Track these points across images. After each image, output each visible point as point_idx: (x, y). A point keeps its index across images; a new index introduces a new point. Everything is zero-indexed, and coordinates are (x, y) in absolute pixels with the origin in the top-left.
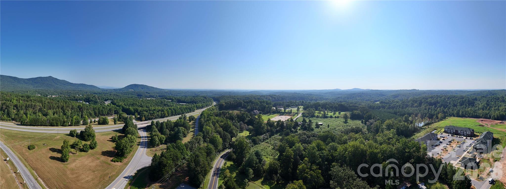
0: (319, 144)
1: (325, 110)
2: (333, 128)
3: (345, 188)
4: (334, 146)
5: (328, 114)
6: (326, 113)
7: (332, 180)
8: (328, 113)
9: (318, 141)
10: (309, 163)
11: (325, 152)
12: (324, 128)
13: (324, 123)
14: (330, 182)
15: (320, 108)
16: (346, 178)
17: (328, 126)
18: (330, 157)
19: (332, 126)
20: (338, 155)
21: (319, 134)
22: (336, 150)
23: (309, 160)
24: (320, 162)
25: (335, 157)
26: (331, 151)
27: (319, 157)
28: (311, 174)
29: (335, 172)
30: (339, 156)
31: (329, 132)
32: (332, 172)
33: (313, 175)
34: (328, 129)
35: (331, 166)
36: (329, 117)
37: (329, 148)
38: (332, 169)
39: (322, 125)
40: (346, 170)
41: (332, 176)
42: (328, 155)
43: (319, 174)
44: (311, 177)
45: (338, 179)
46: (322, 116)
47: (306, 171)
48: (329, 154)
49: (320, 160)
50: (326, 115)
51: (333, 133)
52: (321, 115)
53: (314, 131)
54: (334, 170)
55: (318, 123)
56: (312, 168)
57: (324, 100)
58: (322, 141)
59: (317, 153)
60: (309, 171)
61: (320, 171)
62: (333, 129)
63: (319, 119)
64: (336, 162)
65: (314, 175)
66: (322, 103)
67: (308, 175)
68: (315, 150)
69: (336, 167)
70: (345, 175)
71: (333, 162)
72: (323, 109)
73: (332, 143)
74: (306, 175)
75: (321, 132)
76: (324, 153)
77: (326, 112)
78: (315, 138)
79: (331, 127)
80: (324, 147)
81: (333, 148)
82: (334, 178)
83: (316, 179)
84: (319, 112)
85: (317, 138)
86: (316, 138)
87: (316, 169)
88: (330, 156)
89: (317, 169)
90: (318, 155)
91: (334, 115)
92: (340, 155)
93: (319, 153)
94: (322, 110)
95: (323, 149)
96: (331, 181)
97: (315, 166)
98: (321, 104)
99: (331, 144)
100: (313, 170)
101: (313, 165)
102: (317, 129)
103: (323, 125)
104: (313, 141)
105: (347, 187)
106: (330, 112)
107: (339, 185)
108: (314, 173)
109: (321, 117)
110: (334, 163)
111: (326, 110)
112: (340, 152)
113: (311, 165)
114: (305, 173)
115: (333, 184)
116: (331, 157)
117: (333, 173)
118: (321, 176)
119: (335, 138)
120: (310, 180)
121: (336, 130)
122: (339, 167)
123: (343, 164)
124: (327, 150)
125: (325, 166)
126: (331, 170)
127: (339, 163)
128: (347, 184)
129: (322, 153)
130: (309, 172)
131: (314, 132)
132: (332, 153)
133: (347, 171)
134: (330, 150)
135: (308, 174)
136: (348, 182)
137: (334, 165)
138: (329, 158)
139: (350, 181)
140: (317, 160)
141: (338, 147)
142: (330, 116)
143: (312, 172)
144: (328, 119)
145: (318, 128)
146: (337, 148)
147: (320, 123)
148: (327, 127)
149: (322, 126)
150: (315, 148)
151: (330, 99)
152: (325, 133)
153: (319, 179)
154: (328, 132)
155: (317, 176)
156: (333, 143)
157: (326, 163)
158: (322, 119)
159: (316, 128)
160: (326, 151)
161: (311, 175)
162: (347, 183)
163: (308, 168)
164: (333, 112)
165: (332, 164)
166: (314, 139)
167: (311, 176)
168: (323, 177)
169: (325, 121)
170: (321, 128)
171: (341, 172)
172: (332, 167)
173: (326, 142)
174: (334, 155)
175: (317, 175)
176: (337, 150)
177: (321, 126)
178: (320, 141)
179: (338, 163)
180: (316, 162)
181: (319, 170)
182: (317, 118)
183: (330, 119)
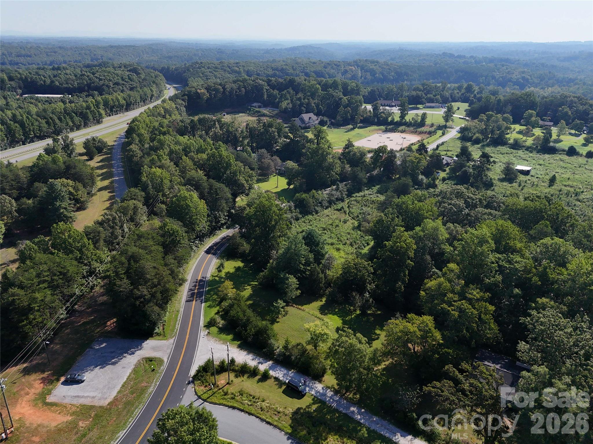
0: (502, 232)
1: (552, 123)
2: (569, 188)
3: (566, 377)
4: (559, 250)
5: (558, 141)
6: (554, 137)
7: (527, 342)
8: (562, 137)
9: (500, 222)
10: (459, 278)
11: (518, 259)
12: (533, 185)
13: (538, 167)
14: (518, 343)
15: (531, 116)
16: (577, 353)
17: (552, 181)
18: (535, 279)
19: (567, 183)
20: (569, 279)
21: (510, 201)
22: (563, 265)
23: (461, 271)
24: (496, 284)
25: (552, 284)
26: (544, 262)
27: (496, 271)
28: (460, 309)
29: (542, 324)
30: (568, 285)
31: (549, 200)
32: (532, 320)
33: (467, 312)
34: (547, 190)
35: (533, 305)
36: (564, 150)
37: (538, 250)
38: (534, 313)
39: (527, 173)
40: (586, 331)
41: (528, 330)
42: (527, 271)
43: (486, 314)
44: (459, 316)
45: (548, 347)
46: (533, 144)
47: (446, 298)
48: (534, 270)
49: (499, 278)
50: (552, 144)
51: (566, 208)
52: (529, 141)
53: (493, 190)
54: (539, 318)
55: (513, 164)
56: (467, 295)
57: (556, 86)
58: (518, 225)
59: (492, 257)
60: (455, 299)
61: (492, 308)
62: (567, 194)
63: (520, 153)
64: (552, 299)
65: (472, 313)
66: (544, 97)
67: (453, 308)
68: (484, 247)
69: (549, 312)
70: (575, 345)
71: (544, 296)
72: (543, 120)
73: (553, 239)
74: (444, 306)
75: (518, 197)
76: (516, 262)
77: (554, 131)
78: (493, 212)
79: (563, 187)
80: (519, 245)
81: (553, 254)
82: (535, 339)
83: (474, 325)
84: (524, 127)
85: (500, 213)
86: (497, 212)
87: (478, 300)
88: (534, 275)
89: (482, 299)
90: (493, 263)
91: (585, 145)
92: (573, 281)
93: (499, 259)
94: (541, 122)
95: (514, 251)
96: (523, 343)
97: (478, 290)
98: (538, 100)
99: (547, 241)
100: (470, 301)
101: (471, 286)
102: (505, 184)
103: (532, 173)
104: (485, 220)
105: (572, 377)
106: (573, 132)
107: (549, 362)
108: (470, 307)
109: (529, 149)
110: (544, 300)
111: (556, 124)
112: (577, 274)
113: (467, 285)
114: (444, 302)
115: (527, 353)
116: (537, 279)
117: (535, 326)
118: (492, 321)
119: (567, 225)
120: (456, 321)
121: (581, 197)
122: (560, 315)
123: (578, 311)
124: (527, 254)
125: (511, 297)
126: (530, 315)
127: (564, 305)
128: (576, 370)
129: (510, 262)
130: (455, 301)
131: (493, 193)
132: (545, 268)
133: (588, 337)
134: (542, 259)
135: (453, 306)
136: (581, 365)
137: (543, 303)
138: (530, 279)
139: (589, 367)
140: (485, 276)
141: (573, 256)
142: (567, 149)
143: (465, 304)
144: (557, 157)
145: (511, 183)
146: (570, 258)
147: (519, 167)
148: (547, 184)
149: (528, 177)
150: (487, 242)
151: (584, 84)
152: (532, 201)
153: (485, 327)
154: (544, 201)
155: (480, 318)
156: (557, 240)
157: (517, 291)
158: (531, 155)
159: (502, 180)
160: (522, 256)
161: (461, 311)
162: (576, 365)
163: (453, 292)
164: (584, 136)
165: (538, 299)
166: (490, 214)
167: (459, 312)
168: (499, 325)
169: (541, 162)
170: (523, 184)
171: (566, 330)
172: (537, 309)
173: (532, 232)
174: (552, 276)
175: (480, 316)
176: (568, 265)
177: (522, 178)
178: (510, 223)
179: (560, 304)
180: (483, 280)
181: (488, 304)
182: (514, 151)
183: (565, 157)
